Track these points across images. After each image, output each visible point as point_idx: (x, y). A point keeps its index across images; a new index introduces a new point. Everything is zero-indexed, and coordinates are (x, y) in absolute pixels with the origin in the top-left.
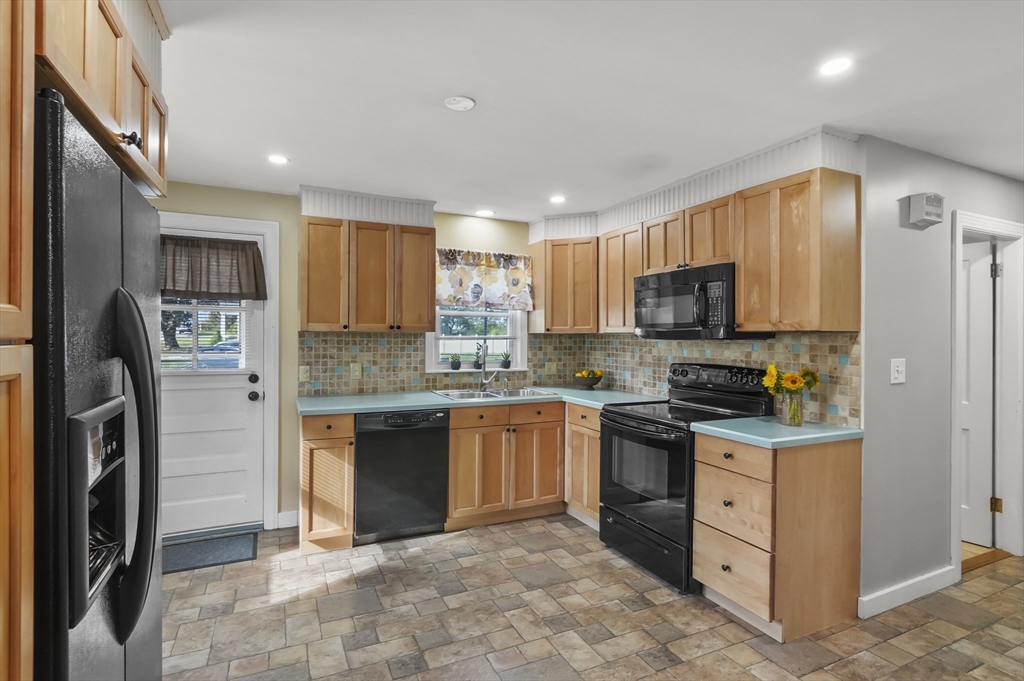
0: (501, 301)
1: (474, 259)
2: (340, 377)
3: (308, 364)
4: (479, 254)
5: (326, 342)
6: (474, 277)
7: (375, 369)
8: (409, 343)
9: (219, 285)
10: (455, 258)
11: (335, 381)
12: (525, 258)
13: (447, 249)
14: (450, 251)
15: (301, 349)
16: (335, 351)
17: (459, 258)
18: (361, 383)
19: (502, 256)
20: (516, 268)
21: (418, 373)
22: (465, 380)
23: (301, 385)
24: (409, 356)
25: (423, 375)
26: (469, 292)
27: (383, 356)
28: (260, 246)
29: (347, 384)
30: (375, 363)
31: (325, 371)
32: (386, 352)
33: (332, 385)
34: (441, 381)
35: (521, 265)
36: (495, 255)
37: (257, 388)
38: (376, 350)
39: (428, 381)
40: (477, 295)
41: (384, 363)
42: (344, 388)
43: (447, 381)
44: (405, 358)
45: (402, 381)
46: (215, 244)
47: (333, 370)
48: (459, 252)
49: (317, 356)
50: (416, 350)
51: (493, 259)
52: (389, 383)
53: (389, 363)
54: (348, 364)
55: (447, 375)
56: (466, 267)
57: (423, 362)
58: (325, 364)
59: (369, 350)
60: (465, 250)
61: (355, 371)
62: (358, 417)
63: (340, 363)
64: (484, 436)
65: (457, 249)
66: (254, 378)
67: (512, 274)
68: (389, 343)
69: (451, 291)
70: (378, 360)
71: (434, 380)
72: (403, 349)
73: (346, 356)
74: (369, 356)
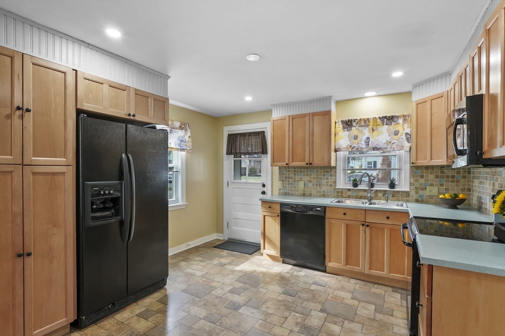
0: (385, 146)
1: (366, 122)
2: (295, 187)
3: (282, 181)
4: (368, 119)
5: (289, 171)
6: (366, 132)
7: (310, 185)
8: (328, 172)
9: (252, 149)
10: (352, 124)
11: (293, 189)
12: (404, 116)
13: (347, 119)
14: (349, 120)
15: (280, 174)
16: (293, 175)
17: (354, 124)
18: (304, 191)
19: (385, 117)
20: (398, 124)
21: (332, 188)
22: (361, 194)
23: (280, 189)
24: (327, 179)
25: (335, 189)
26: (363, 142)
27: (314, 178)
28: (266, 134)
29: (298, 191)
30: (310, 182)
31: (289, 184)
32: (316, 176)
33: (291, 191)
34: (346, 193)
35: (401, 121)
36: (380, 118)
37: (265, 189)
38: (311, 175)
39: (338, 192)
40: (367, 143)
41: (315, 182)
42: (296, 192)
43: (349, 193)
44: (325, 180)
45: (324, 192)
46: (250, 134)
47: (292, 184)
48: (354, 120)
49: (286, 178)
50: (331, 175)
51: (379, 120)
52: (317, 192)
53: (317, 182)
54: (298, 181)
55: (349, 190)
56: (360, 128)
57: (335, 182)
58: (289, 181)
59: (307, 175)
60: (359, 118)
61: (301, 184)
62: (282, 205)
63: (295, 181)
64: (347, 225)
65: (356, 118)
66: (264, 186)
67: (393, 127)
68: (317, 172)
69: (349, 143)
70: (312, 180)
71: (342, 193)
72: (324, 175)
73: (297, 178)
74: (307, 178)
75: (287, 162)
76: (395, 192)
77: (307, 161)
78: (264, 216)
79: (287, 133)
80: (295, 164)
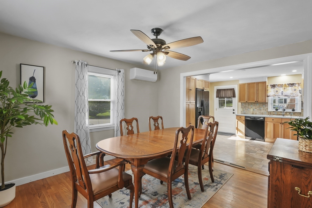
0: (290, 95)
1: (281, 86)
2: (249, 111)
3: (243, 108)
4: (282, 84)
5: (246, 104)
6: (282, 89)
7: (256, 110)
8: (264, 105)
9: (228, 96)
10: (275, 86)
11: (248, 111)
12: (298, 83)
13: (273, 84)
14: (274, 85)
15: (241, 106)
16: (248, 106)
17: (276, 86)
18: (253, 112)
19: (290, 84)
20: (296, 86)
21: (266, 111)
22: (279, 113)
23: (241, 112)
24: (264, 107)
25: (267, 111)
26: (280, 93)
27: (258, 107)
28: (235, 89)
29: (250, 112)
30: (256, 108)
31: (246, 109)
32: (258, 106)
33: (247, 112)
34: (272, 113)
35: (297, 85)
36: (288, 84)
37: (234, 111)
38: (256, 106)
39: (269, 113)
40: (282, 94)
41: (258, 108)
42: (249, 113)
43: (274, 113)
44: (263, 108)
45: (262, 112)
46: (227, 89)
47: (247, 109)
48: (276, 85)
49: (244, 107)
50: (265, 106)
51: (287, 85)
52: (259, 112)
53: (259, 109)
54: (250, 108)
55: (274, 112)
56: (279, 88)
57: (267, 109)
58: (246, 108)
59: (255, 106)
60: (278, 84)
61: (252, 110)
62: (246, 117)
63: (248, 108)
64: (274, 124)
65: (276, 84)
66: (234, 110)
67: (293, 88)
68: (259, 105)
69: (274, 94)
70: (257, 108)
71: (270, 113)
72: (262, 106)
73: (250, 107)
74: (254, 107)
75: (246, 101)
76: (294, 112)
77: (255, 100)
78: (238, 121)
79: (246, 90)
80: (250, 102)
